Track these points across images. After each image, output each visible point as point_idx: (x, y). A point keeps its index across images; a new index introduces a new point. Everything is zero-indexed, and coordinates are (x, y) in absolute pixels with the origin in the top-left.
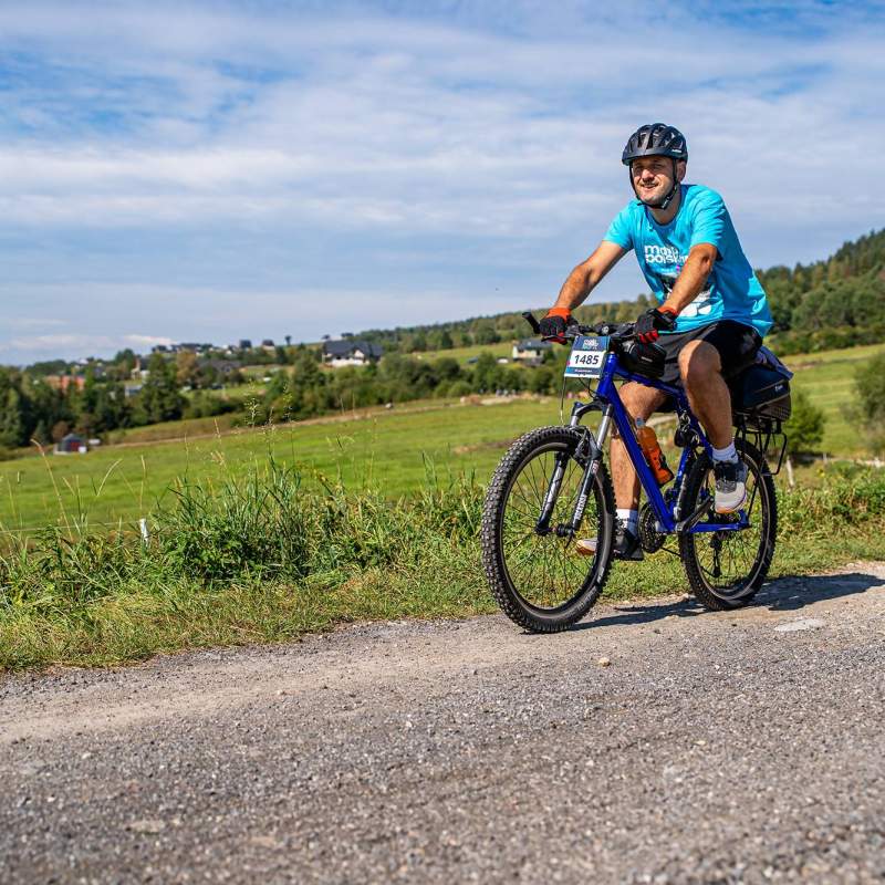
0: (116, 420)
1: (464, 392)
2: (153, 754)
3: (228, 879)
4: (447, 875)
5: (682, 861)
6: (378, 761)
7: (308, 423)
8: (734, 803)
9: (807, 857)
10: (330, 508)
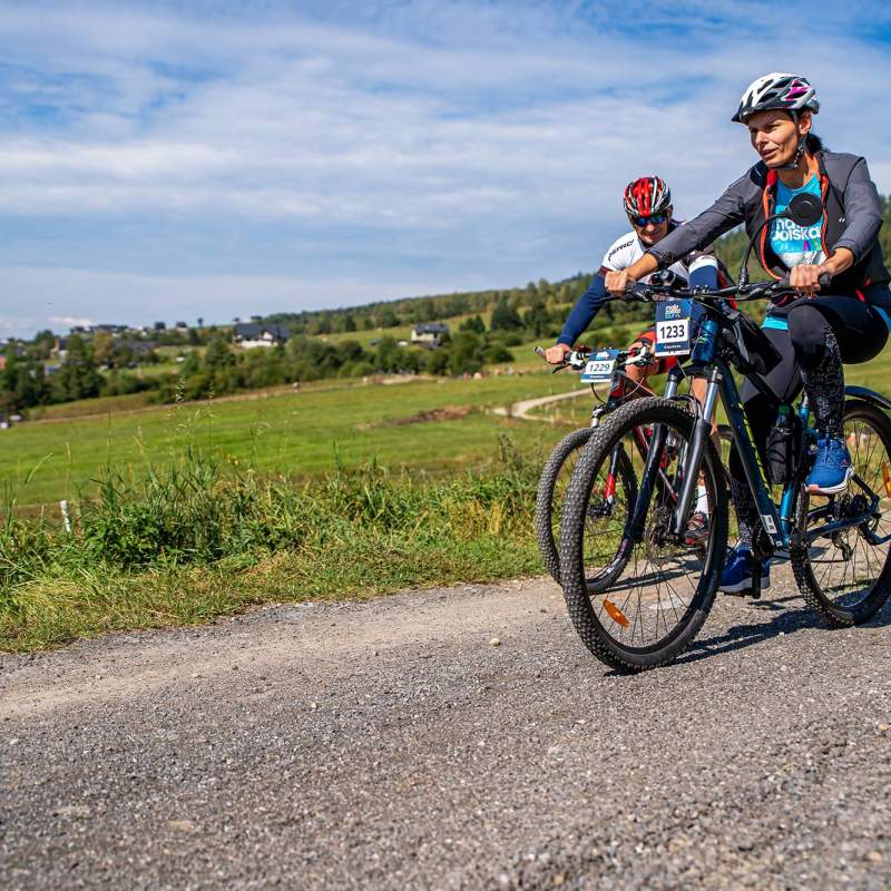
0: (36, 397)
1: (366, 373)
2: (77, 740)
3: (149, 864)
4: (351, 857)
5: (563, 839)
6: (287, 743)
7: (219, 401)
8: (610, 781)
9: (673, 833)
10: (241, 493)
